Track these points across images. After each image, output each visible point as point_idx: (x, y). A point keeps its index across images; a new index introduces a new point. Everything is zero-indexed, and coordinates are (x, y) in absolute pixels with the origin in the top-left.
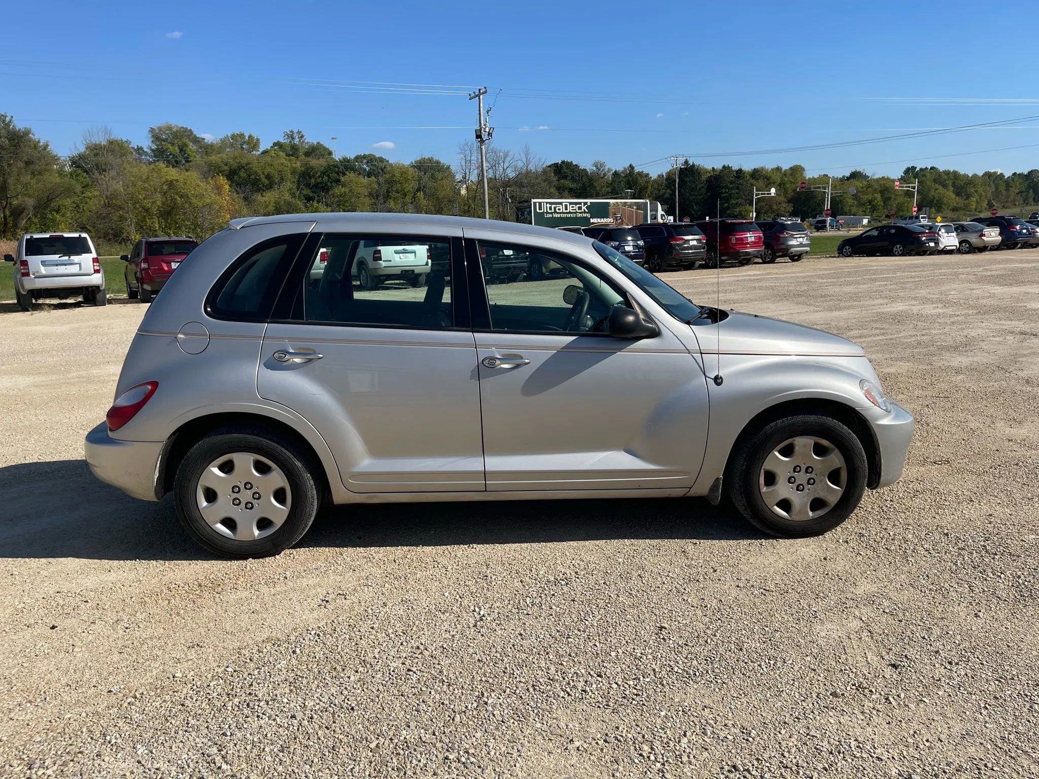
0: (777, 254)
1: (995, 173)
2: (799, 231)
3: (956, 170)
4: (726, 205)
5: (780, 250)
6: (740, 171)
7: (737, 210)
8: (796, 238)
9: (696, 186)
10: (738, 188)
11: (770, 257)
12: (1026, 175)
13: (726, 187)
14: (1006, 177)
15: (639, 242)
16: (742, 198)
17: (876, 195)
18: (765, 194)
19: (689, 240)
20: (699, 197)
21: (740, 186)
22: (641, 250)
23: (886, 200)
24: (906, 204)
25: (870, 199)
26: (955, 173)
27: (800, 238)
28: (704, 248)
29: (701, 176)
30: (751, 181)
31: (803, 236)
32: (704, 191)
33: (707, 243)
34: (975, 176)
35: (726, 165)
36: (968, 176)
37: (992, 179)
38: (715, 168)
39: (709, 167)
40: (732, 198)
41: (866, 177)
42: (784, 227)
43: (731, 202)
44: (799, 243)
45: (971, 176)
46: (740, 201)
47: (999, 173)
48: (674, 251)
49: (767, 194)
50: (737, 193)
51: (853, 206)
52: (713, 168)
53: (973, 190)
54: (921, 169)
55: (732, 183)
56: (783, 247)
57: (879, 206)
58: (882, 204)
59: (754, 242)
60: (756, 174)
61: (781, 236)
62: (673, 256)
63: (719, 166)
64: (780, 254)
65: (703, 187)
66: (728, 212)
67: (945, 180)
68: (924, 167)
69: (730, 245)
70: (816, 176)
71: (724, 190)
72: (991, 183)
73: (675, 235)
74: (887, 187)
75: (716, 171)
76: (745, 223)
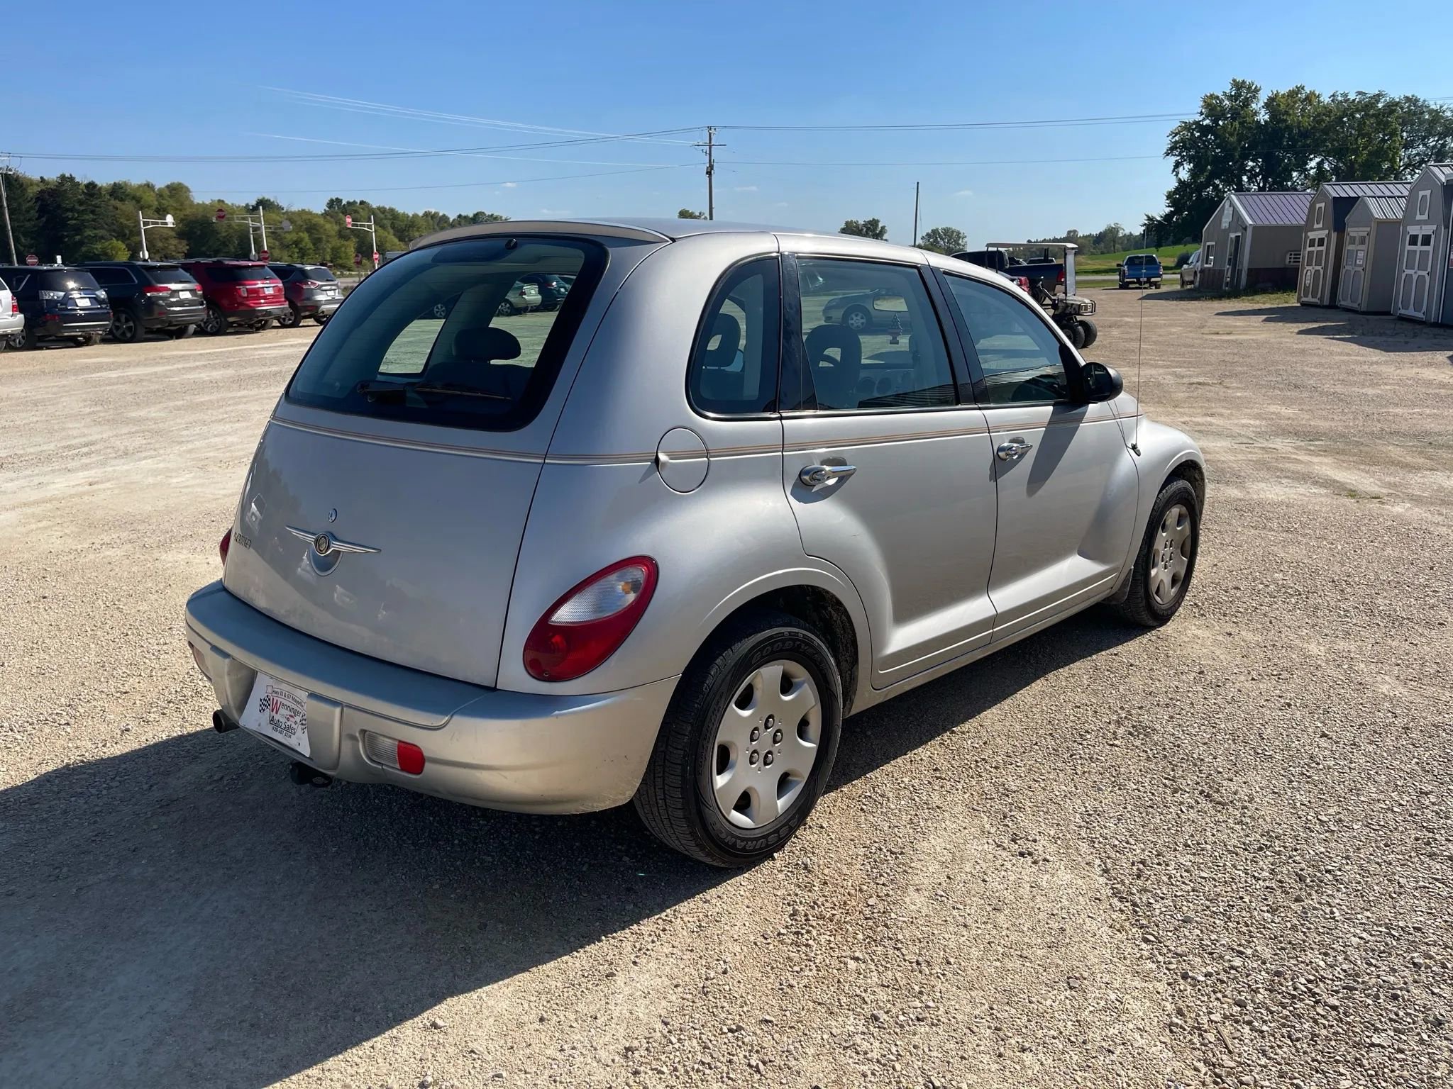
0: (303, 314)
1: (436, 213)
2: (328, 280)
3: (393, 207)
4: (78, 238)
5: (306, 308)
6: (91, 186)
7: (99, 246)
8: (326, 290)
9: (20, 204)
10: (93, 212)
11: (293, 318)
12: (471, 219)
13: (72, 210)
14: (451, 220)
15: (98, 293)
16: (103, 228)
17: (301, 234)
18: (157, 223)
19: (178, 291)
20: (28, 224)
21: (97, 209)
22: (104, 306)
23: (317, 242)
24: (343, 249)
25: (295, 239)
26: (392, 210)
27: (330, 290)
28: (202, 304)
29: (25, 189)
30: (113, 202)
31: (333, 287)
32: (33, 213)
33: (205, 296)
34: (415, 216)
35: (67, 175)
36: (408, 216)
37: (436, 221)
38: (46, 178)
39: (35, 177)
40: (85, 227)
41: (280, 208)
42: (305, 276)
43: (86, 234)
44: (330, 298)
45: (411, 215)
46: (101, 232)
47: (441, 214)
48: (155, 307)
49: (162, 223)
50: (94, 220)
51: (274, 248)
52: (42, 178)
53: (417, 234)
54: (349, 203)
55: (81, 203)
56: (308, 303)
57: (309, 249)
58: (311, 246)
59: (274, 296)
60: (117, 191)
61: (304, 287)
62: (156, 316)
63: (52, 175)
64: (307, 313)
65: (31, 208)
66: (84, 249)
67: (382, 219)
68: (352, 201)
69: (239, 300)
70: (208, 202)
71: (70, 214)
72: (436, 227)
73: (154, 282)
74: (314, 225)
75: (48, 183)
76: (253, 266)
